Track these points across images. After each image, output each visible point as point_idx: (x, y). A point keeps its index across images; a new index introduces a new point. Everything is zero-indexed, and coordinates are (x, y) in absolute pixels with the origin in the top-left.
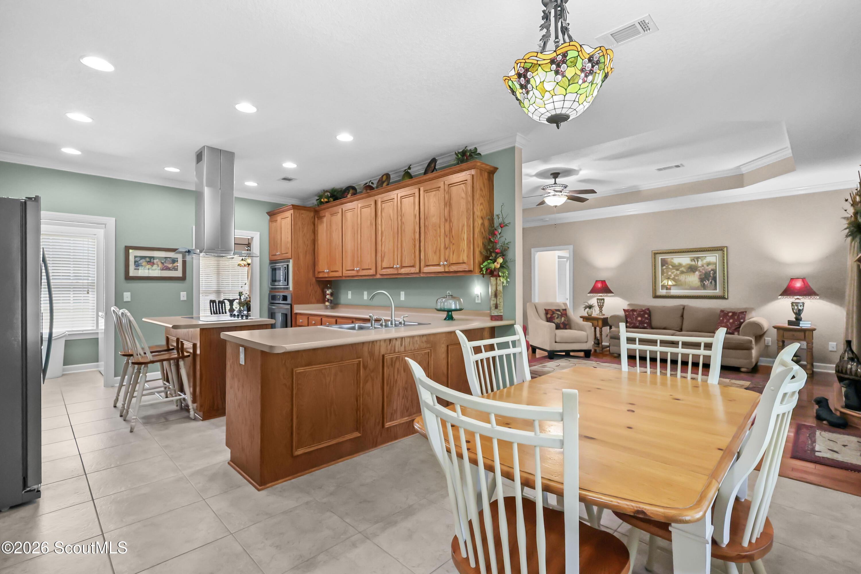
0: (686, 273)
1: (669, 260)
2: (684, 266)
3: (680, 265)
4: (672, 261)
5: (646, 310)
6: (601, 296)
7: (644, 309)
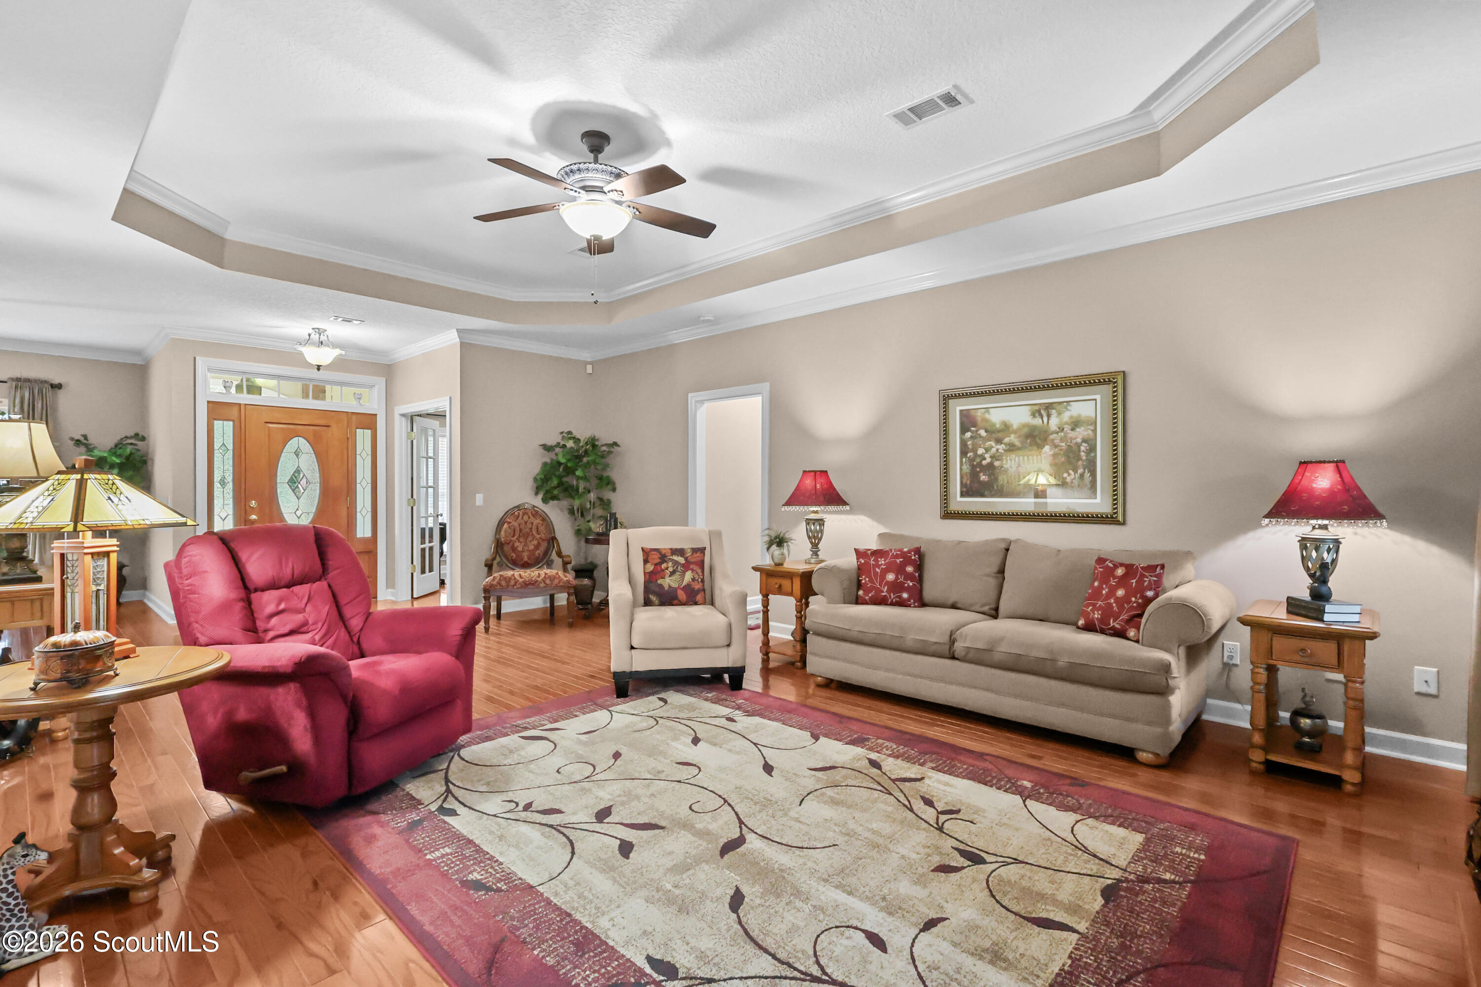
0: (1019, 449)
1: (979, 414)
2: (1015, 432)
3: (1006, 427)
4: (987, 416)
5: (909, 552)
6: (816, 512)
7: (905, 550)
